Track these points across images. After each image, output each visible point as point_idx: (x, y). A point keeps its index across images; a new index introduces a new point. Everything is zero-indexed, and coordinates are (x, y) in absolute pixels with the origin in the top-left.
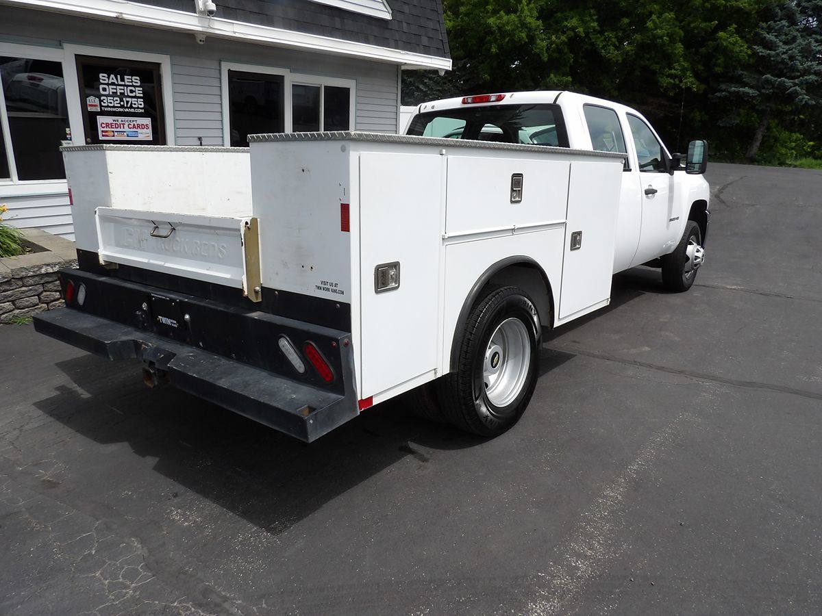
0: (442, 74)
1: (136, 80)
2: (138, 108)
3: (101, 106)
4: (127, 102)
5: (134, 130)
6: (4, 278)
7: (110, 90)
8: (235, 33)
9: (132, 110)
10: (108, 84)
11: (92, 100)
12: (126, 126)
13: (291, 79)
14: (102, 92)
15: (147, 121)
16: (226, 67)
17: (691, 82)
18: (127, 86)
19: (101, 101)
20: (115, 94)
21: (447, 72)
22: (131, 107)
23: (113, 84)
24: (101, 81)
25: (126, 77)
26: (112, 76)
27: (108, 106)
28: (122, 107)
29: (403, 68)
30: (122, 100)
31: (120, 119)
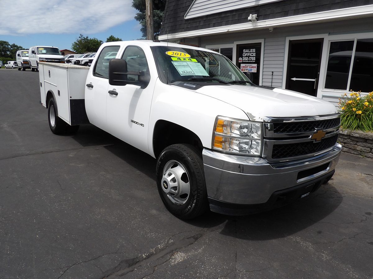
1: (254, 50)
2: (253, 60)
3: (242, 60)
4: (250, 58)
5: (251, 68)
7: (246, 55)
9: (251, 61)
10: (245, 53)
11: (240, 59)
12: (249, 67)
14: (243, 56)
15: (256, 65)
16: (288, 39)
18: (251, 53)
19: (243, 59)
20: (247, 56)
22: (251, 60)
23: (247, 53)
24: (244, 52)
25: (251, 50)
26: (247, 50)
27: (244, 60)
28: (248, 60)
30: (249, 58)
31: (247, 64)
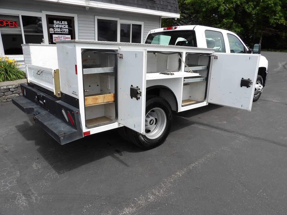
0: (176, 19)
1: (66, 23)
2: (66, 32)
3: (54, 31)
4: (63, 30)
5: (65, 39)
6: (16, 86)
7: (57, 26)
8: (98, 6)
10: (56, 24)
11: (51, 29)
12: (62, 38)
13: (120, 22)
14: (55, 27)
15: (69, 36)
16: (97, 18)
17: (283, 22)
18: (63, 25)
19: (54, 30)
20: (59, 28)
21: (178, 19)
22: (64, 32)
23: (58, 24)
24: (54, 23)
25: (62, 22)
26: (58, 21)
27: (56, 31)
28: (61, 31)
29: (162, 17)
30: (61, 29)
31: (60, 35)
